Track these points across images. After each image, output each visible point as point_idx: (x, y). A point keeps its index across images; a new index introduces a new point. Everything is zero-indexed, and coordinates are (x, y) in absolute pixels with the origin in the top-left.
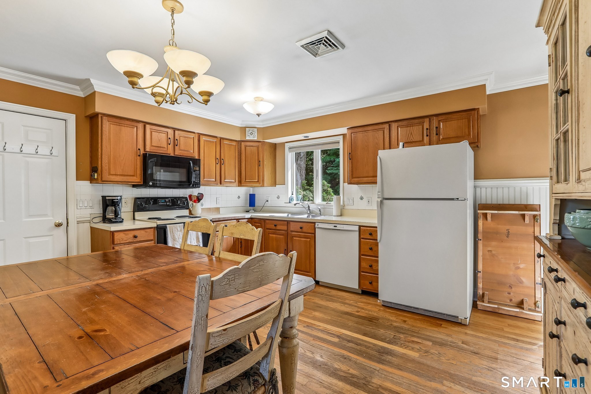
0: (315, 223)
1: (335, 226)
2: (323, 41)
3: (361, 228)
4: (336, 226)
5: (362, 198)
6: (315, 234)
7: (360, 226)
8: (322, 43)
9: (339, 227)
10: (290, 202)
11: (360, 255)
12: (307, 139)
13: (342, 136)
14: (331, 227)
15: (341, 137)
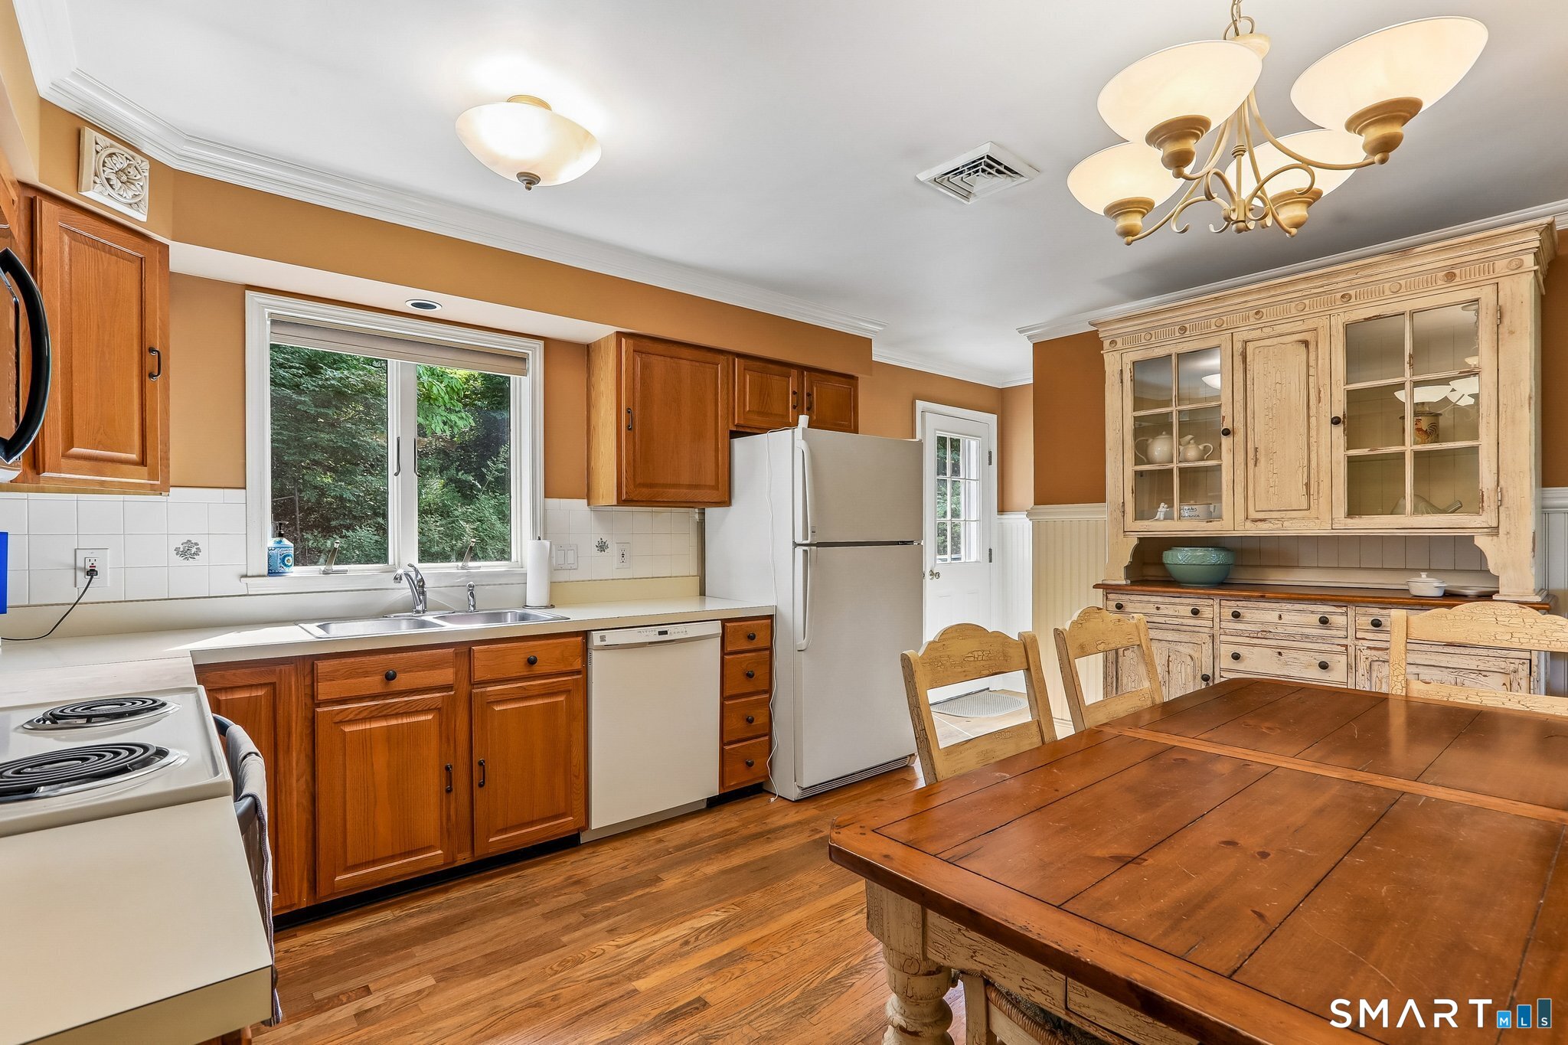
0: (585, 635)
1: (661, 633)
2: (983, 166)
3: (728, 624)
4: (665, 633)
5: (602, 547)
6: (584, 672)
7: (724, 622)
8: (980, 170)
9: (675, 632)
10: (272, 573)
11: (724, 698)
12: (422, 312)
13: (542, 343)
14: (652, 635)
15: (538, 346)
